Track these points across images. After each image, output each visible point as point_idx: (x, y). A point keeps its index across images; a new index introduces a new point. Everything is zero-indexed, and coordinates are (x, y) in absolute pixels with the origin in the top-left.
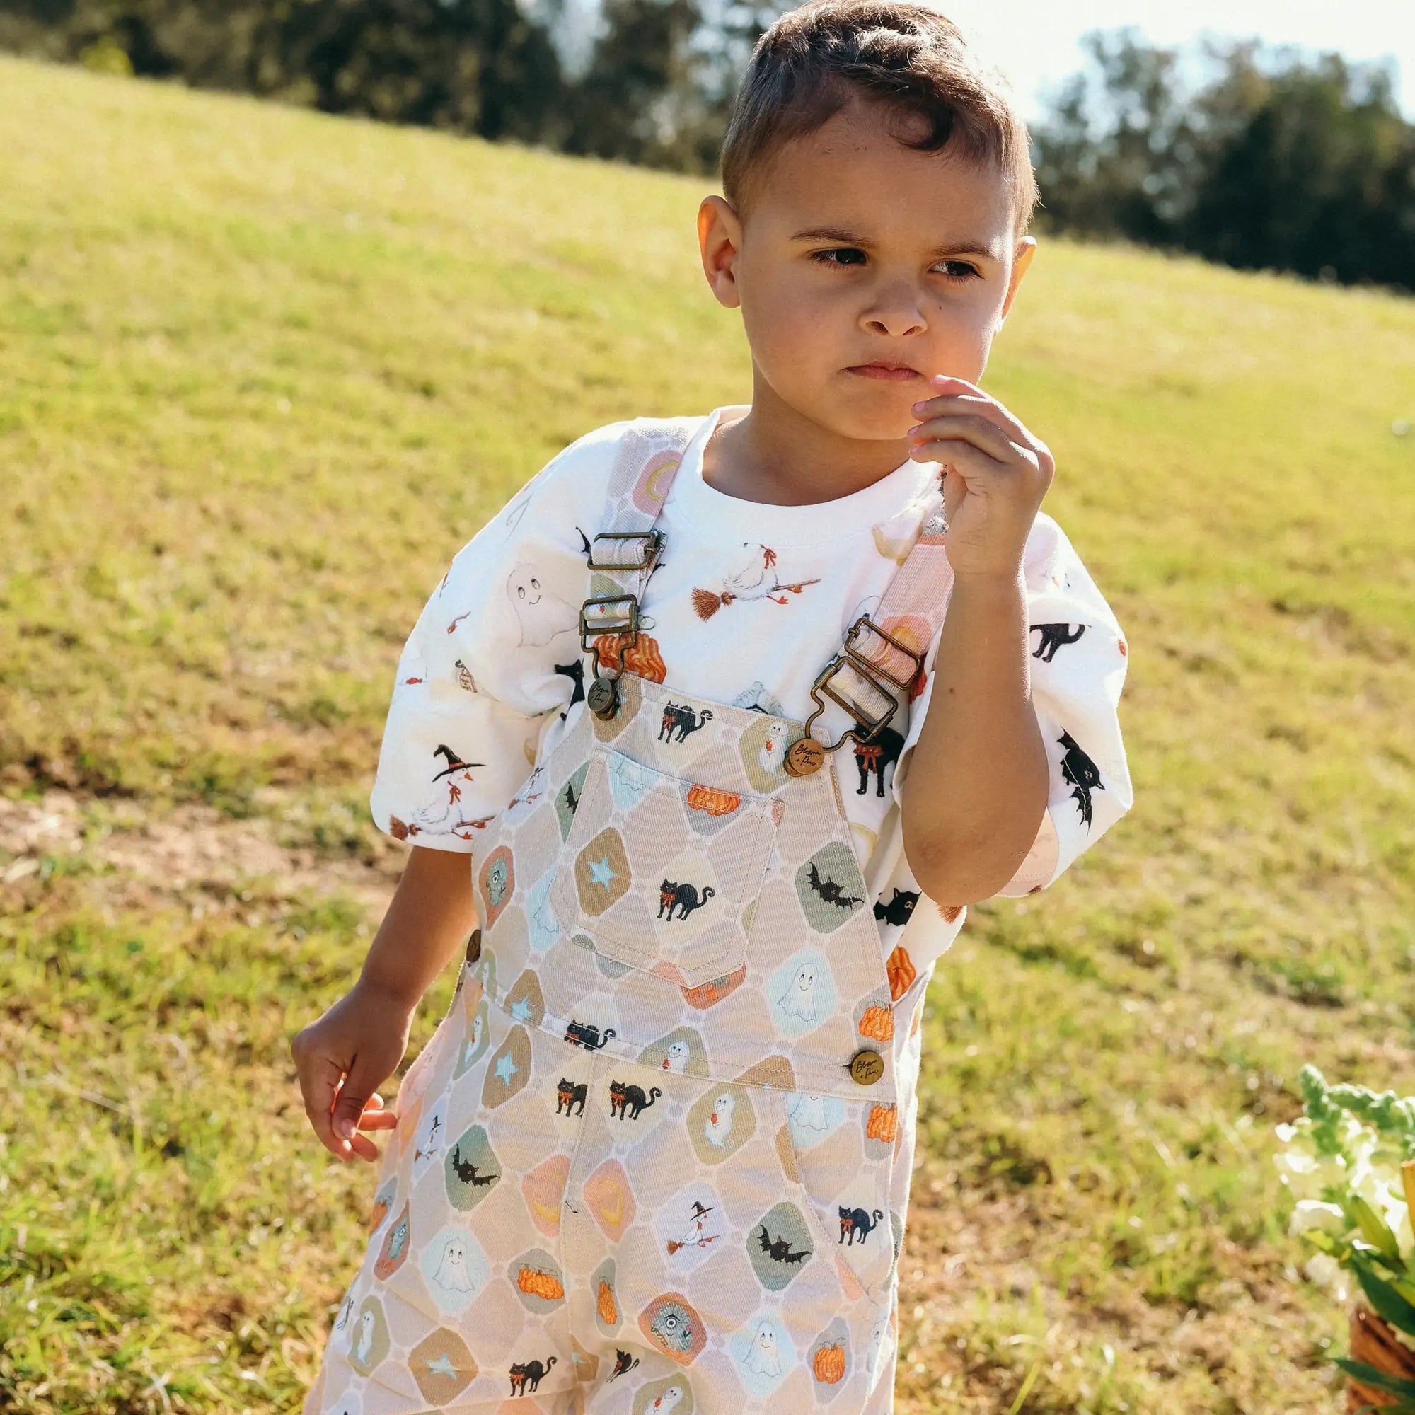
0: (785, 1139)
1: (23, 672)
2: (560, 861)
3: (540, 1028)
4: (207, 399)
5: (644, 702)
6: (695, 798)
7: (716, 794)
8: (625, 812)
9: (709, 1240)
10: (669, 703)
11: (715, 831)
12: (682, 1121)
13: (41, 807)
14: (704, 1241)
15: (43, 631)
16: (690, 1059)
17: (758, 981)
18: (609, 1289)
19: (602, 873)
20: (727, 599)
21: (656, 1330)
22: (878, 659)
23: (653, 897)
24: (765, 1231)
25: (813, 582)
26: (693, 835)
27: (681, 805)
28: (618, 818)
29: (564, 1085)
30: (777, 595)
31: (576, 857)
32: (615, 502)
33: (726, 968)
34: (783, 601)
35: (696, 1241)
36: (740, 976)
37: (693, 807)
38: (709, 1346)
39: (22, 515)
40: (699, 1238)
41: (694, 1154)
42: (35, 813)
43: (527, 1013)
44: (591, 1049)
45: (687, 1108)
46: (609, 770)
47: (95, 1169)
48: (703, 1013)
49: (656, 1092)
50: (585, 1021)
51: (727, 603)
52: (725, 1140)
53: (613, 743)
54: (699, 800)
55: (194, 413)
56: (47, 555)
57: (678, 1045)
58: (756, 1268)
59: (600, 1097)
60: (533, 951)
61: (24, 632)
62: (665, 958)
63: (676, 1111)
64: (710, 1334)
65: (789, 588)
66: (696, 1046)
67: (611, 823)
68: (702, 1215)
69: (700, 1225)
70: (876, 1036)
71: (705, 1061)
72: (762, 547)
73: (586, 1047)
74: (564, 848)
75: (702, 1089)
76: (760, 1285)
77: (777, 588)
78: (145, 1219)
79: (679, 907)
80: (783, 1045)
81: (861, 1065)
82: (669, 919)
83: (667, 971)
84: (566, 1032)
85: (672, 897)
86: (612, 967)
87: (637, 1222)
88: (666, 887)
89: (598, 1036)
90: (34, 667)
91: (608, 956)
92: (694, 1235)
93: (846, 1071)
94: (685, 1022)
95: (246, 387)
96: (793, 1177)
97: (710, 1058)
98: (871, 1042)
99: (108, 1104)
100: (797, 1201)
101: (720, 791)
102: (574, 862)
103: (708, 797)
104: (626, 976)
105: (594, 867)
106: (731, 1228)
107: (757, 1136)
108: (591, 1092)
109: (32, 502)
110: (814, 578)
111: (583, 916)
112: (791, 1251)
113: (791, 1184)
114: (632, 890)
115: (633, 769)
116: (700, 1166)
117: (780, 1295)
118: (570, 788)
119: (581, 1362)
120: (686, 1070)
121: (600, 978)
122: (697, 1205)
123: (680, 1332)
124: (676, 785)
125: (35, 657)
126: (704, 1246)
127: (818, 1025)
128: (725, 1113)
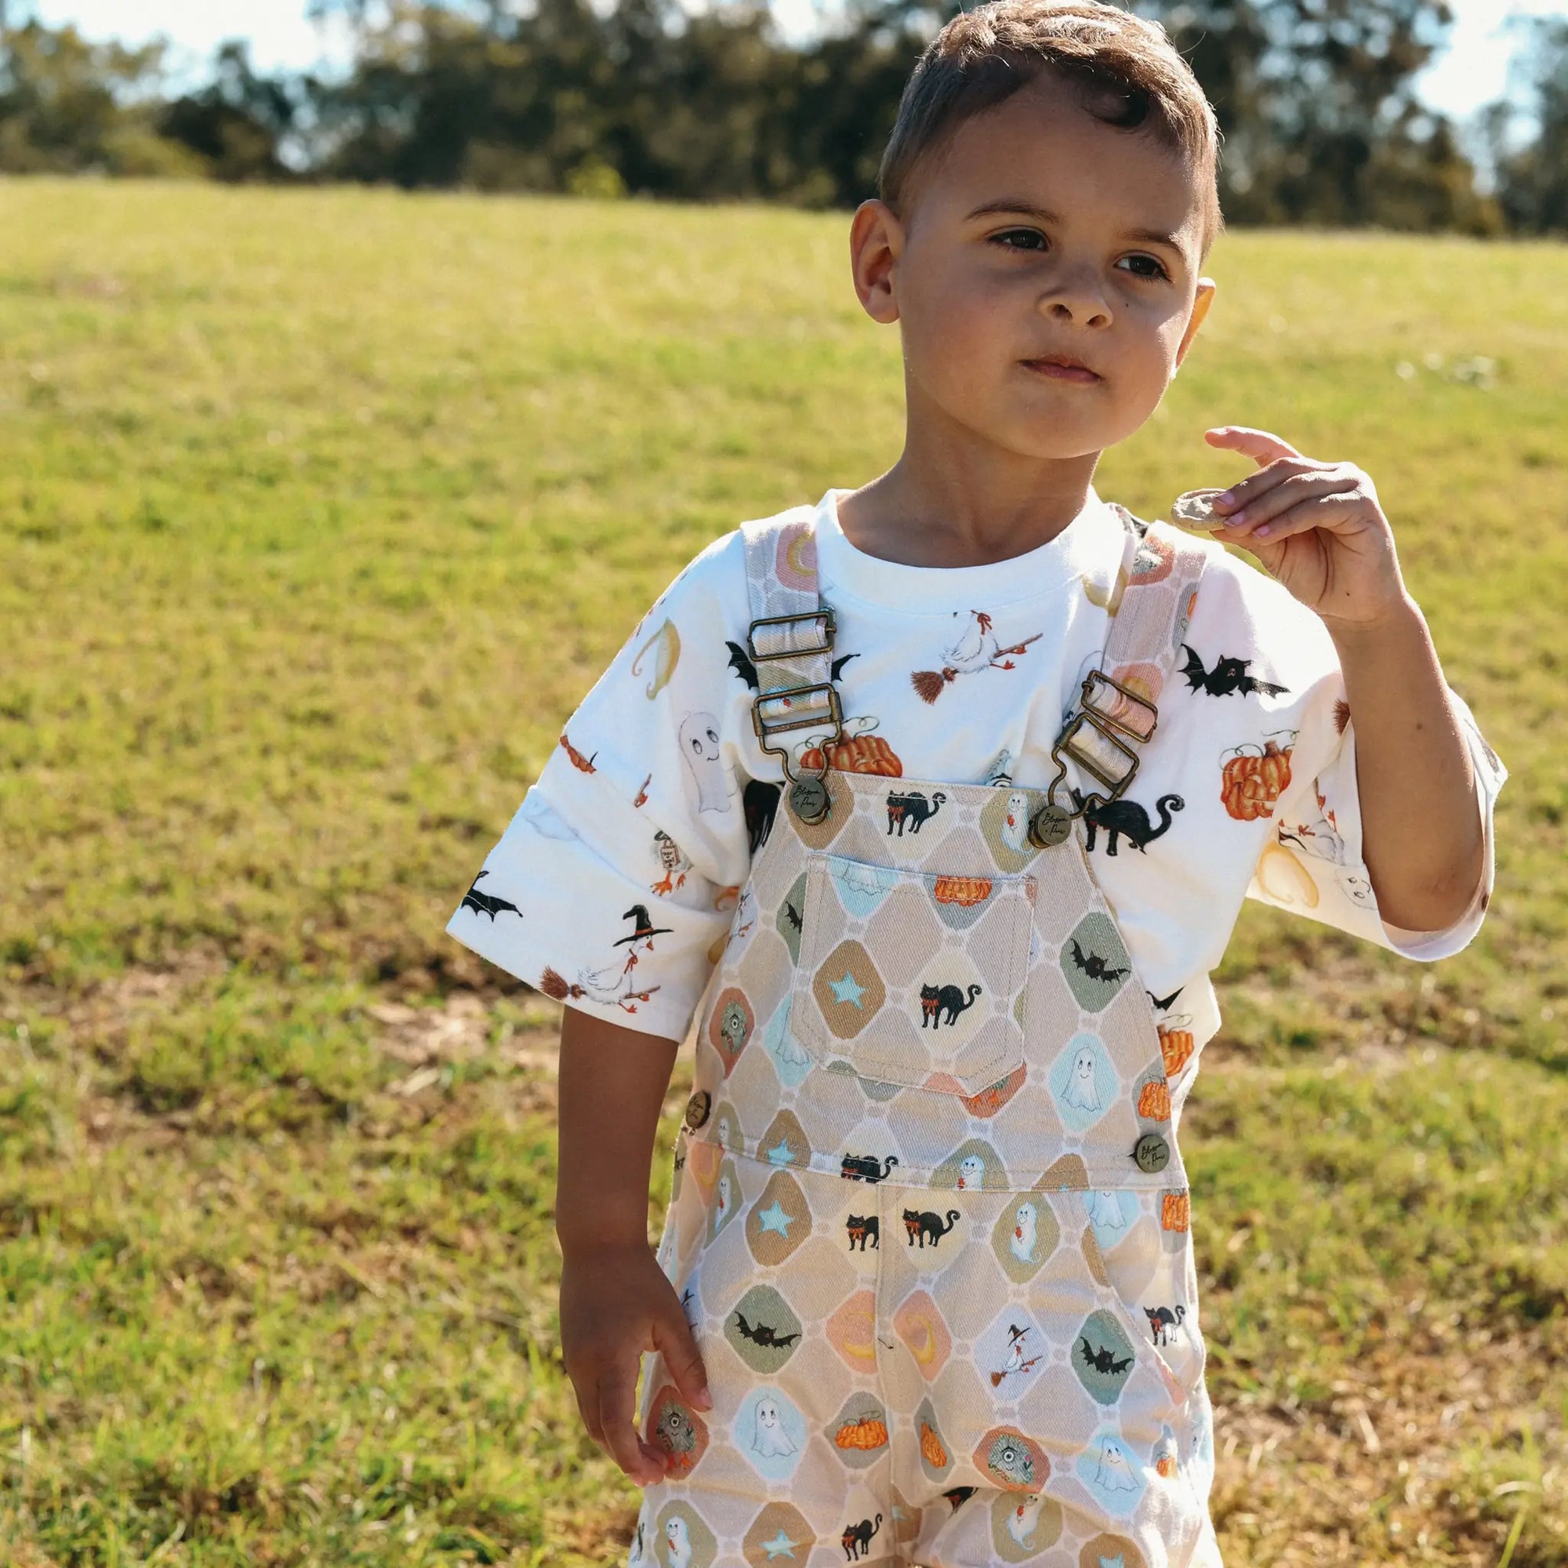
0: (1089, 1242)
1: (425, 868)
2: (795, 987)
3: (808, 1169)
4: (629, 548)
5: (857, 798)
6: (943, 891)
7: (965, 883)
8: (864, 921)
9: (1032, 1363)
10: (891, 793)
11: (971, 923)
12: (987, 1241)
13: (444, 1012)
14: (1026, 1366)
15: (445, 822)
16: (986, 1173)
17: (1039, 1076)
18: (931, 1430)
19: (848, 991)
20: (949, 675)
21: (994, 1466)
22: (1117, 712)
23: (913, 1006)
24: (1086, 1342)
25: (1036, 639)
26: (947, 931)
27: (929, 901)
28: (854, 928)
29: (853, 1222)
30: (1001, 661)
31: (812, 980)
32: (760, 584)
33: (1006, 1069)
34: (1009, 666)
35: (1017, 1367)
36: (1020, 1075)
37: (942, 901)
38: (1054, 1474)
39: (426, 699)
40: (1020, 1363)
41: (1004, 1275)
42: (437, 1019)
43: (790, 1156)
44: (875, 1181)
45: (990, 1227)
46: (831, 878)
47: (490, 1391)
48: (988, 1122)
49: (953, 1215)
50: (860, 1152)
51: (950, 679)
52: (1032, 1253)
53: (830, 847)
54: (948, 893)
55: (617, 565)
56: (451, 739)
57: (971, 1160)
58: (1085, 1384)
59: (894, 1227)
60: (784, 1088)
61: (425, 826)
62: (936, 1069)
63: (978, 1232)
64: (1053, 1460)
65: (1011, 651)
66: (990, 1157)
67: (847, 936)
68: (1019, 1339)
69: (1018, 1349)
70: (1155, 1115)
71: (1003, 1173)
72: (974, 612)
73: (868, 1180)
74: (797, 972)
75: (1003, 1202)
76: (1094, 1402)
77: (999, 654)
78: (541, 1438)
79: (945, 1012)
80: (1073, 1141)
81: (1146, 1150)
82: (936, 1026)
83: (942, 1083)
84: (841, 1169)
85: (935, 1002)
86: (879, 1090)
87: (954, 1355)
88: (927, 993)
89: (878, 1166)
90: (434, 862)
91: (874, 1078)
92: (1015, 1361)
93: (1131, 1161)
94: (972, 1135)
95: (677, 528)
96: (1102, 1281)
97: (1006, 1167)
98: (1152, 1124)
99: (508, 1320)
100: (1111, 1307)
101: (968, 879)
102: (811, 986)
103: (957, 887)
104: (898, 1096)
105: (836, 986)
106: (1053, 1346)
107: (1062, 1244)
108: (884, 1223)
109: (436, 685)
110: (1034, 635)
111: (836, 1041)
112: (1115, 1360)
113: (1101, 1290)
114: (888, 1003)
115: (864, 873)
116: (1012, 1286)
117: (1115, 1408)
118: (791, 908)
119: (902, 1517)
120: (984, 1186)
121: (869, 1103)
122: (1013, 1328)
123: (1019, 1464)
124: (919, 882)
125: (438, 851)
126: (1027, 1370)
127: (1104, 1114)
128: (1028, 1224)
